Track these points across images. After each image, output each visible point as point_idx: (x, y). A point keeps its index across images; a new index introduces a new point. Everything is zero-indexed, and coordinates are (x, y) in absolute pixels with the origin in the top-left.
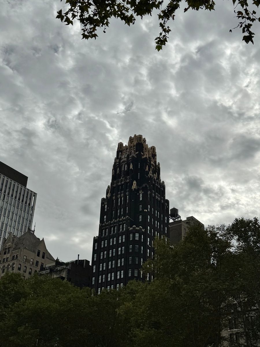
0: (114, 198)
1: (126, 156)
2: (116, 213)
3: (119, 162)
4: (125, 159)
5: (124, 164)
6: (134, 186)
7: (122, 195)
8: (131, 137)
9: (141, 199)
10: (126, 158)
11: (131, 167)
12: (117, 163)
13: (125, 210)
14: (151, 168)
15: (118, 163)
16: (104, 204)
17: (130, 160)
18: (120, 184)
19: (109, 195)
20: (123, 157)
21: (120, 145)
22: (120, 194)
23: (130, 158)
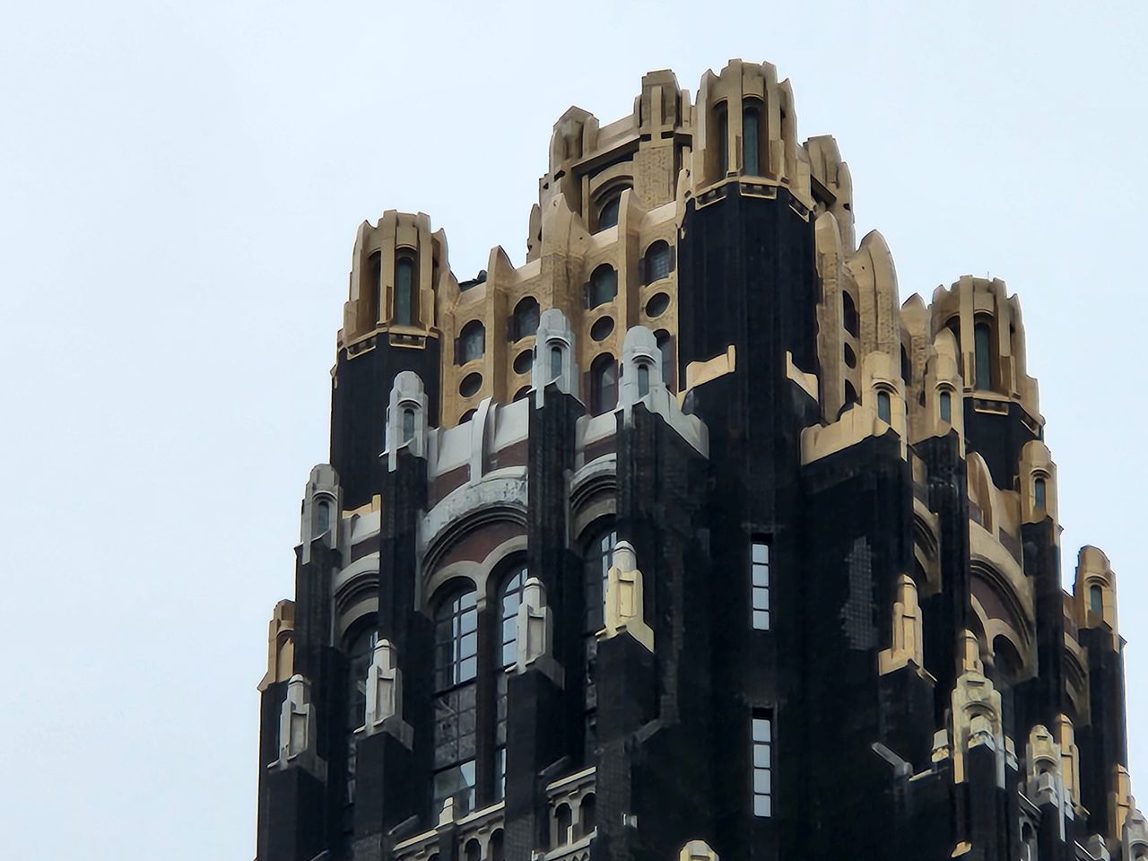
1: (516, 425)
3: (395, 545)
5: (479, 571)
14: (978, 630)
20: (462, 445)
23: (595, 450)
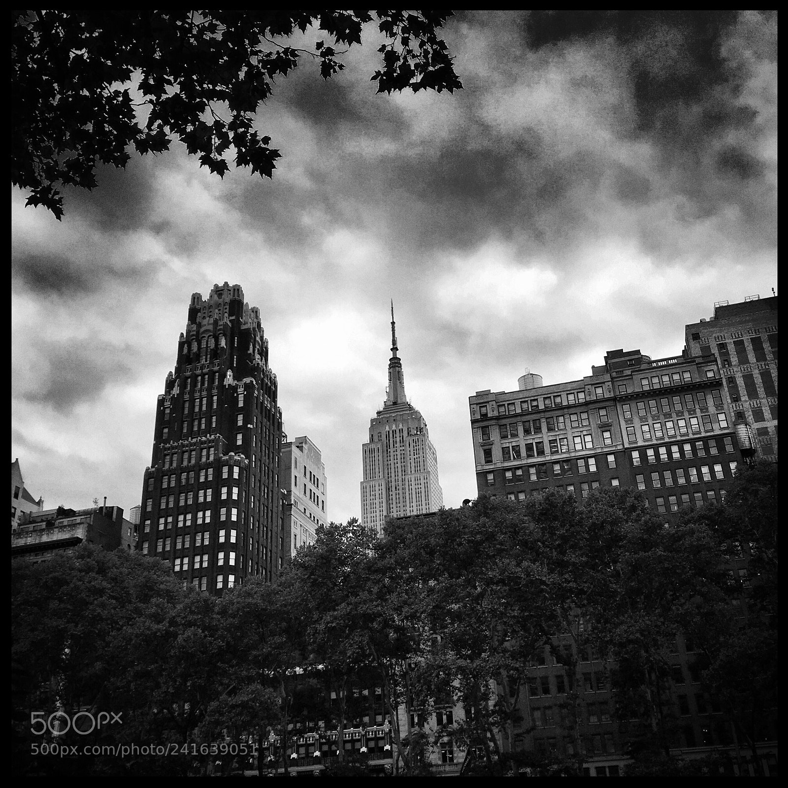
0: (187, 397)
1: (212, 321)
2: (191, 426)
3: (198, 332)
4: (211, 327)
5: (207, 336)
6: (229, 379)
7: (204, 393)
8: (216, 286)
9: (241, 404)
10: (210, 324)
11: (223, 343)
12: (193, 331)
13: (209, 423)
14: (257, 347)
15: (195, 333)
16: (163, 405)
17: (220, 330)
18: (199, 372)
19: (176, 391)
20: (205, 322)
21: (196, 298)
22: (201, 391)
23: (220, 326)
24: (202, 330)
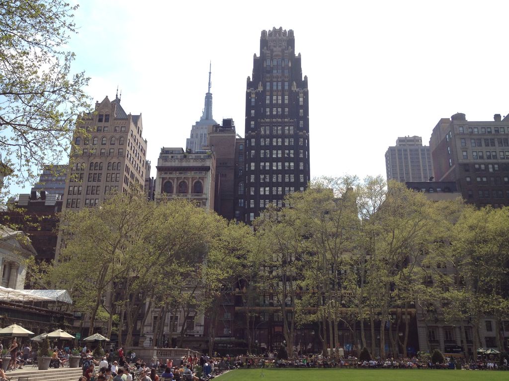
0: (268, 93)
2: (271, 111)
3: (272, 55)
4: (280, 53)
5: (277, 58)
6: (295, 87)
7: (280, 93)
9: (301, 103)
11: (290, 65)
13: (283, 111)
15: (269, 55)
16: (250, 96)
17: (287, 56)
19: (260, 89)
20: (275, 49)
21: (264, 33)
22: (277, 91)
24: (274, 54)
